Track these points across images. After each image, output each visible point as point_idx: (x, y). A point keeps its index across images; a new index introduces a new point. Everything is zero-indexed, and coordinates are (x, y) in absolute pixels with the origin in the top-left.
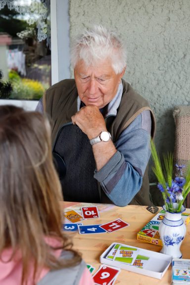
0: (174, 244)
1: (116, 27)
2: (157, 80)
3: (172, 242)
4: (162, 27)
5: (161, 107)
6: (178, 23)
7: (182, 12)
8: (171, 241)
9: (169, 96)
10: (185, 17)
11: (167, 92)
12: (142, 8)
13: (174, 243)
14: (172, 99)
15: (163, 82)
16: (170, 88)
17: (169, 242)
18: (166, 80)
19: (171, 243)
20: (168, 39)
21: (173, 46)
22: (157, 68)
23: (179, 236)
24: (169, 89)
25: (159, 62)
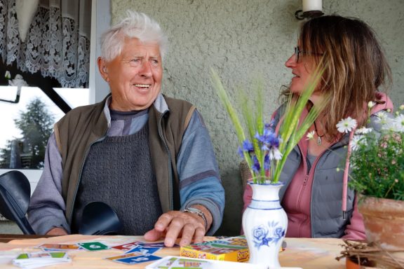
0: (269, 243)
1: (166, 69)
2: (215, 131)
3: (267, 237)
4: (219, 68)
5: (221, 163)
6: (237, 64)
7: (241, 53)
8: (265, 235)
9: (230, 150)
10: (244, 58)
11: (227, 146)
12: (196, 47)
13: (270, 239)
14: (233, 153)
15: (222, 133)
16: (231, 139)
17: (261, 238)
18: (226, 130)
19: (265, 241)
20: (227, 82)
21: (233, 90)
22: (214, 116)
23: (277, 226)
24: (229, 141)
25: (216, 108)
